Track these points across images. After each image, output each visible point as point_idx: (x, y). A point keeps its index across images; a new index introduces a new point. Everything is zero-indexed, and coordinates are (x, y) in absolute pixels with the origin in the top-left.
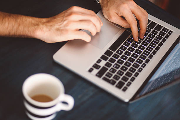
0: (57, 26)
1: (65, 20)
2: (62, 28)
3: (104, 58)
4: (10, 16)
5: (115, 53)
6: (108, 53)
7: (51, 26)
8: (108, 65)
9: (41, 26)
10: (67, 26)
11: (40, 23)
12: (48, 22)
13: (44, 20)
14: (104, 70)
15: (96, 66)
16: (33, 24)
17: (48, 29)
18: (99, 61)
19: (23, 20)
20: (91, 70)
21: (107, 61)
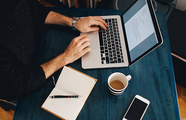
1: (75, 49)
2: (76, 53)
3: (102, 52)
4: (49, 64)
5: (104, 46)
6: (102, 48)
7: (70, 55)
8: (107, 54)
9: (66, 58)
10: (78, 51)
11: (64, 57)
12: (67, 54)
14: (107, 58)
15: (103, 59)
16: (61, 60)
17: (70, 58)
18: (102, 55)
19: (57, 61)
20: (103, 63)
21: (105, 53)
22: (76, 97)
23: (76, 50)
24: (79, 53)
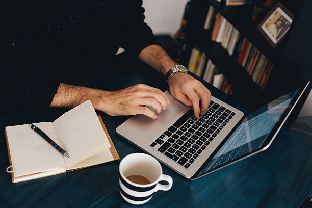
0: (120, 100)
1: (129, 96)
2: (125, 103)
3: (167, 133)
5: (178, 129)
6: (172, 129)
7: (115, 99)
8: (171, 140)
10: (131, 101)
11: (103, 96)
13: (108, 93)
15: (159, 141)
18: (162, 136)
19: (87, 92)
20: (153, 145)
21: (171, 137)
22: (62, 151)
23: (129, 98)
24: (130, 105)
